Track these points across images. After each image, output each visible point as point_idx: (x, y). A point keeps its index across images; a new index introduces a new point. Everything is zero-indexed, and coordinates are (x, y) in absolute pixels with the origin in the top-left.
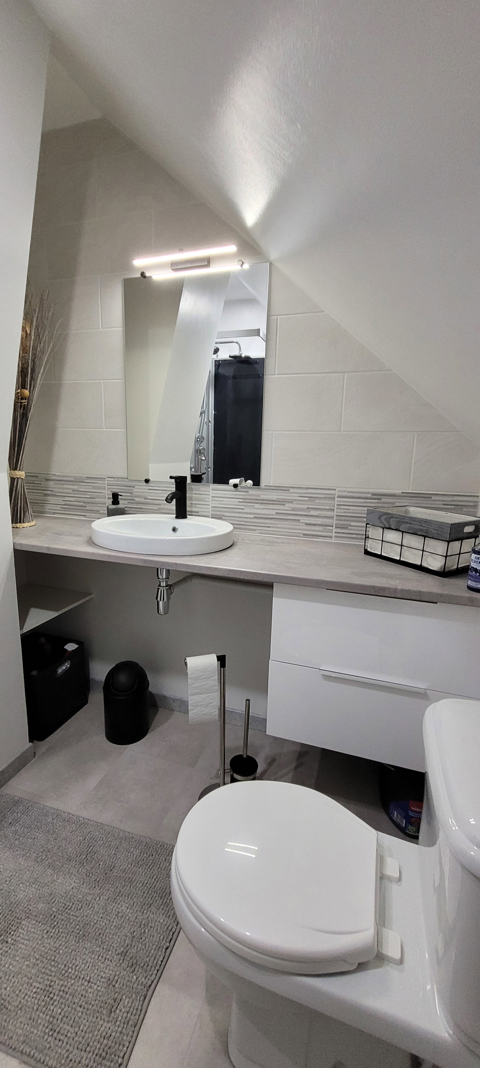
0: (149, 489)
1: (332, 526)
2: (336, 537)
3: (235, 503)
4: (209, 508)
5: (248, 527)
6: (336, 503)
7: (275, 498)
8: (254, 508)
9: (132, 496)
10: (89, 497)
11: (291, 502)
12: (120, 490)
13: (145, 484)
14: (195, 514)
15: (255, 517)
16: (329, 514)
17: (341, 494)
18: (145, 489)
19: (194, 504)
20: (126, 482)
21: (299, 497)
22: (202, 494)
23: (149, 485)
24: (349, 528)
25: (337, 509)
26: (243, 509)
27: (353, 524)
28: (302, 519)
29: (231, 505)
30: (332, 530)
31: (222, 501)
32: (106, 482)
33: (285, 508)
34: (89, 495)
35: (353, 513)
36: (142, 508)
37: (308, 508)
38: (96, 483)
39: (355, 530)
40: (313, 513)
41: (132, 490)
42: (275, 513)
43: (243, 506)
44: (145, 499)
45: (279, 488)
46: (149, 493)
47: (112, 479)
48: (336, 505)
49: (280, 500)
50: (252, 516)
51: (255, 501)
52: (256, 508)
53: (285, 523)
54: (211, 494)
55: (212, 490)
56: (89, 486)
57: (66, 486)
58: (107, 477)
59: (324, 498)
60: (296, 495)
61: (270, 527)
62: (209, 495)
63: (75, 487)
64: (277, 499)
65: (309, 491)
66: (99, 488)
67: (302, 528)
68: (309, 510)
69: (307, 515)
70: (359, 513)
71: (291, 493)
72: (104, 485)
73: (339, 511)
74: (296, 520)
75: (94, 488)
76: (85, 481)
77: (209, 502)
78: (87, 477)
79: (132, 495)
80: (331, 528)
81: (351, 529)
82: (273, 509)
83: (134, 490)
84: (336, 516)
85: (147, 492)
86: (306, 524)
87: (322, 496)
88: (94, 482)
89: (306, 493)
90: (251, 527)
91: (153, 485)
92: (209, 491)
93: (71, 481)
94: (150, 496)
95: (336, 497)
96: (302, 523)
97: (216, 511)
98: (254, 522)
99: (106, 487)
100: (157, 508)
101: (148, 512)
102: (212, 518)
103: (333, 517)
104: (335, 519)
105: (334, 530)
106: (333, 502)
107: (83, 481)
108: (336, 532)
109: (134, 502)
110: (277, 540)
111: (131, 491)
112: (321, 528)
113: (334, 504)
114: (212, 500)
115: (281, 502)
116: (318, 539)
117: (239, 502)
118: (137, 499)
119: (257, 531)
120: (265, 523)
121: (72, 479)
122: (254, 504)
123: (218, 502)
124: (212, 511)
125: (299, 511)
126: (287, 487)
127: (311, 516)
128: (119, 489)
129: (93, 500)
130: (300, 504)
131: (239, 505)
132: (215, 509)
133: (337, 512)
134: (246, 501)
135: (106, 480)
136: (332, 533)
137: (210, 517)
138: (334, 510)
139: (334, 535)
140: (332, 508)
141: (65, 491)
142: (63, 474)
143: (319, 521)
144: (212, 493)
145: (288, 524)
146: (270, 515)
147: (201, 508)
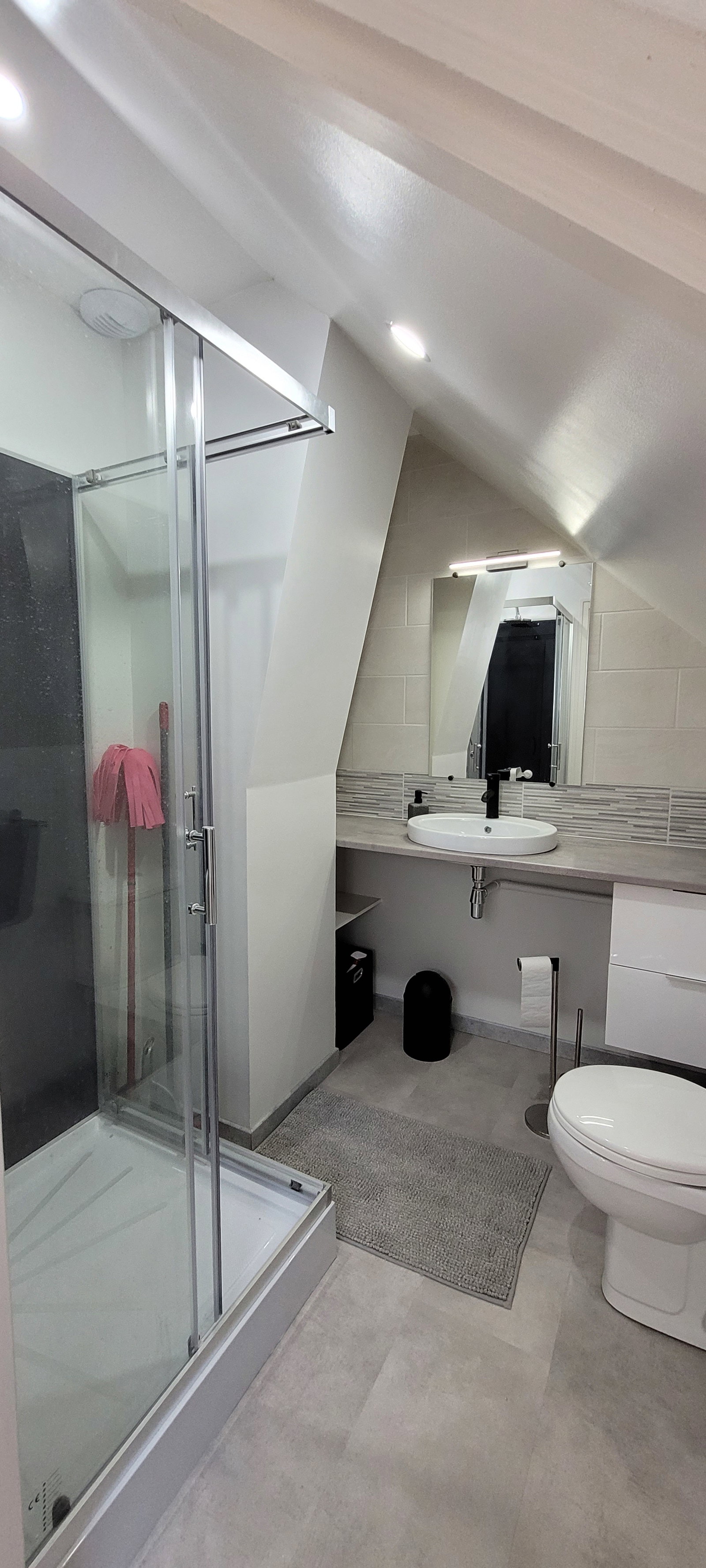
0: (452, 787)
1: (666, 829)
2: (671, 840)
3: (550, 803)
4: (521, 808)
5: (566, 828)
6: (671, 804)
7: (597, 797)
8: (574, 808)
9: (432, 794)
10: (383, 794)
11: (617, 801)
12: (422, 788)
13: (448, 781)
14: (505, 813)
15: (574, 818)
16: (664, 815)
17: (675, 794)
18: (448, 786)
19: (504, 803)
20: (427, 778)
21: (627, 796)
22: (513, 793)
23: (453, 782)
24: (687, 830)
25: (671, 809)
26: (561, 809)
27: (691, 826)
28: (630, 821)
29: (546, 804)
30: (666, 832)
31: (536, 800)
32: (403, 779)
33: (609, 809)
34: (383, 792)
35: (690, 815)
36: (443, 807)
37: (637, 808)
38: (392, 780)
39: (694, 833)
40: (642, 814)
41: (433, 787)
42: (598, 814)
43: (561, 805)
44: (447, 797)
45: (603, 787)
46: (452, 790)
47: (411, 776)
48: (670, 806)
49: (604, 800)
50: (571, 817)
51: (575, 801)
52: (577, 808)
53: (610, 824)
54: (523, 793)
55: (524, 788)
56: (385, 783)
57: (358, 783)
58: (405, 774)
59: (657, 798)
60: (622, 794)
61: (591, 828)
62: (521, 793)
63: (369, 784)
64: (601, 798)
65: (638, 790)
66: (394, 785)
67: (629, 829)
68: (638, 810)
69: (636, 817)
70: (699, 815)
71: (617, 792)
72: (401, 782)
73: (674, 812)
74: (622, 821)
75: (389, 784)
76: (380, 777)
77: (521, 800)
78: (382, 774)
79: (432, 792)
80: (665, 830)
81: (689, 832)
82: (595, 809)
83: (436, 788)
84: (671, 817)
85: (450, 790)
86: (635, 826)
87: (654, 796)
88: (390, 778)
89: (634, 793)
90: (569, 829)
91: (456, 782)
92: (522, 789)
93: (364, 778)
94: (453, 794)
95: (670, 798)
96: (630, 824)
97: (528, 811)
98: (573, 823)
99: (403, 784)
100: (461, 807)
101: (449, 811)
102: (524, 817)
103: (668, 819)
104: (669, 821)
105: (669, 833)
106: (668, 803)
107: (377, 777)
108: (670, 835)
109: (435, 800)
110: (601, 843)
111: (432, 789)
112: (653, 831)
113: (668, 804)
114: (524, 799)
115: (606, 802)
116: (650, 842)
117: (556, 801)
118: (437, 797)
119: (576, 833)
120: (585, 824)
121: (365, 775)
122: (574, 804)
123: (531, 801)
124: (524, 810)
125: (625, 812)
126: (612, 786)
127: (641, 817)
128: (418, 786)
129: (388, 797)
130: (628, 804)
131: (555, 805)
132: (527, 808)
133: (672, 813)
134: (563, 800)
135: (403, 777)
136: (666, 835)
137: (522, 816)
138: (668, 811)
139: (668, 838)
140: (666, 809)
141: (357, 787)
142: (354, 770)
143: (650, 823)
144: (524, 791)
145: (613, 826)
146: (592, 815)
147: (511, 807)
